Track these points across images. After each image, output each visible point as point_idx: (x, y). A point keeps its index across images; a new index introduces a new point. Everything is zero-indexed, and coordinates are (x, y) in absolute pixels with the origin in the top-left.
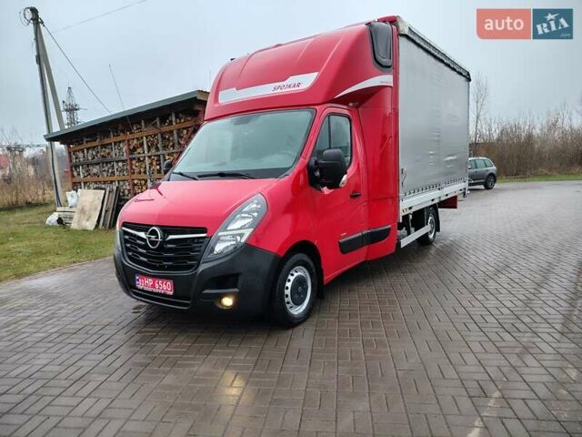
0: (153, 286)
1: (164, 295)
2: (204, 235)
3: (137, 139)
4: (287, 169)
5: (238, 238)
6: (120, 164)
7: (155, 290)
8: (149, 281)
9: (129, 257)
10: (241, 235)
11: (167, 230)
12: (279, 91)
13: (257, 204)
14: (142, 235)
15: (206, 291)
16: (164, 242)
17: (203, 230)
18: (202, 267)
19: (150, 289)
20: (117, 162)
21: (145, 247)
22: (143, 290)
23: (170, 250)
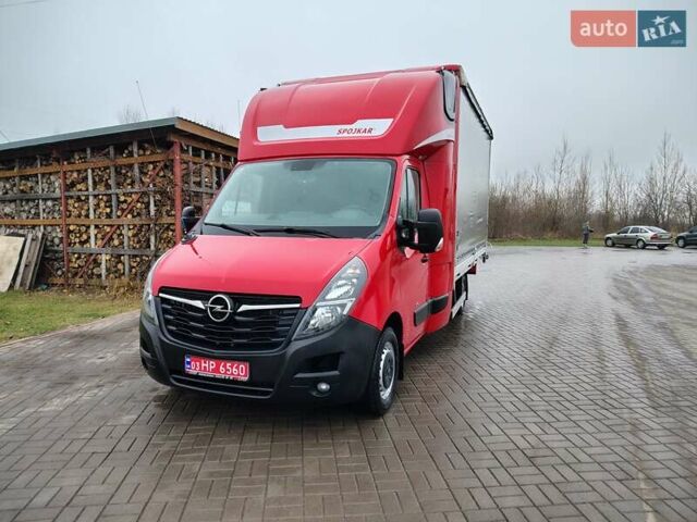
0: (217, 370)
1: (235, 382)
2: (298, 305)
3: (79, 171)
4: (376, 228)
5: (339, 309)
6: (50, 203)
7: (218, 376)
8: (212, 364)
9: (170, 332)
10: (343, 306)
11: (239, 299)
12: (346, 135)
13: (355, 268)
14: (199, 304)
15: (299, 376)
16: (235, 313)
17: (297, 299)
18: (295, 346)
19: (211, 375)
20: (45, 200)
21: (205, 320)
22: (197, 377)
23: (244, 324)
